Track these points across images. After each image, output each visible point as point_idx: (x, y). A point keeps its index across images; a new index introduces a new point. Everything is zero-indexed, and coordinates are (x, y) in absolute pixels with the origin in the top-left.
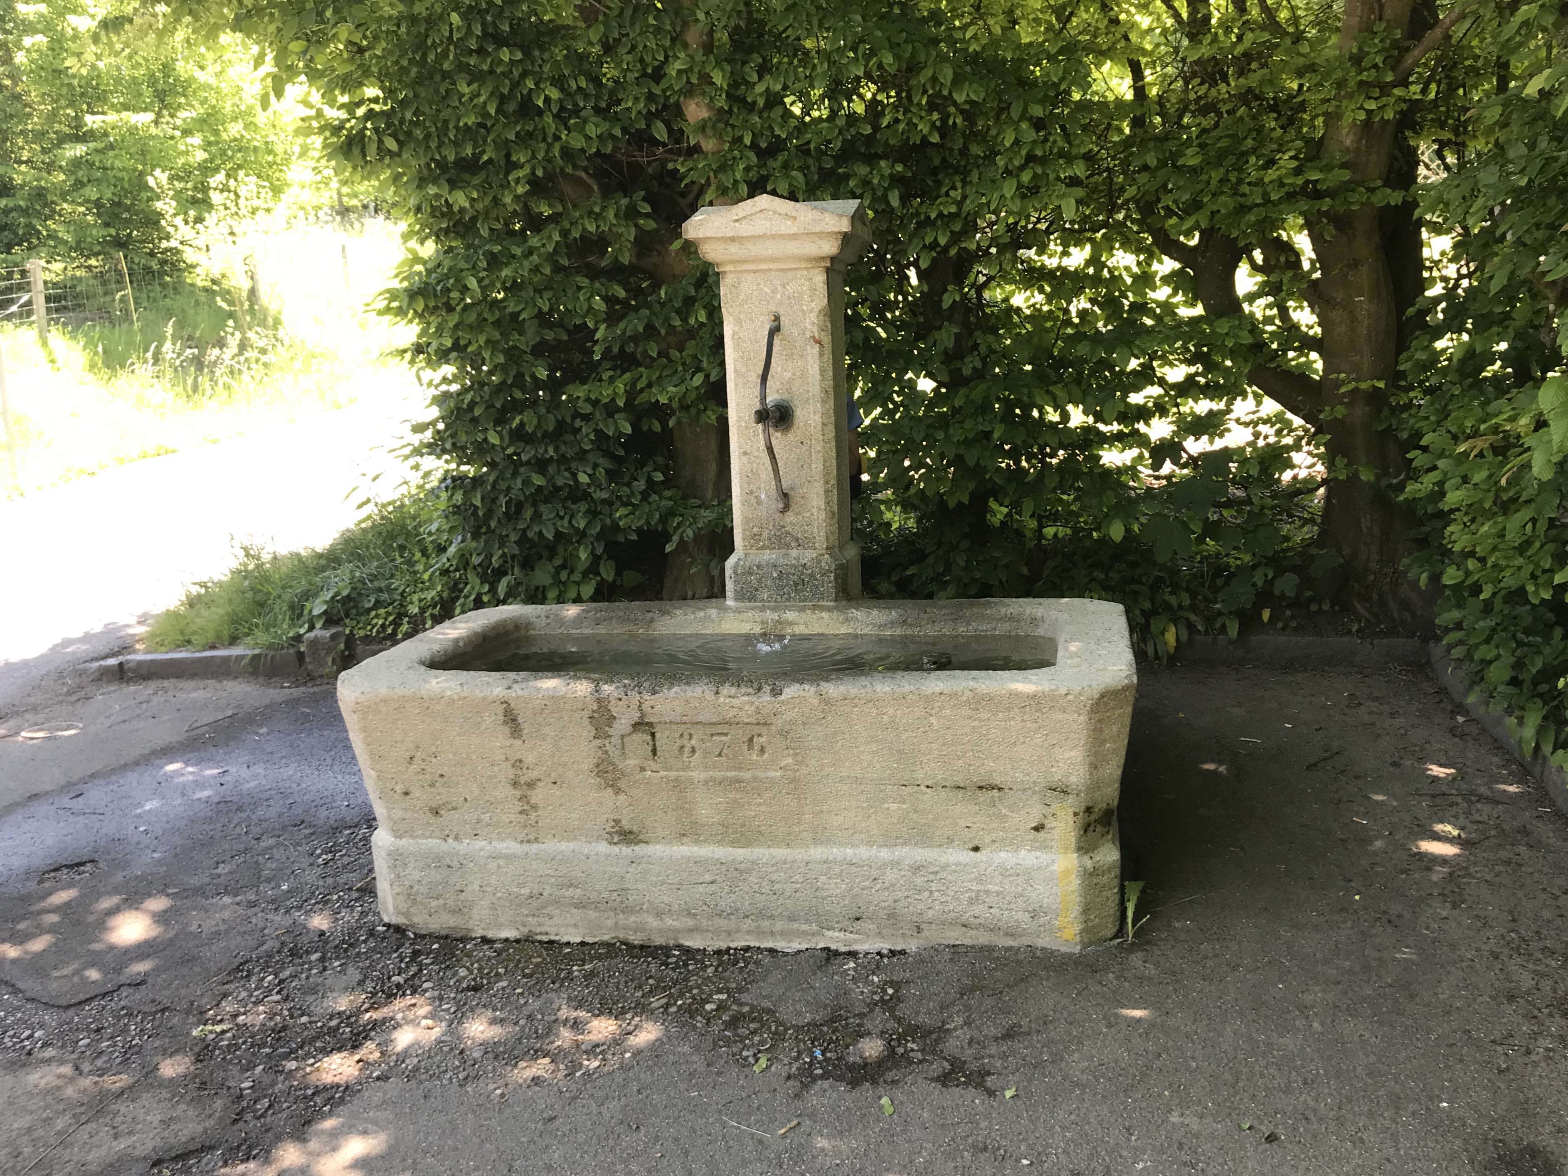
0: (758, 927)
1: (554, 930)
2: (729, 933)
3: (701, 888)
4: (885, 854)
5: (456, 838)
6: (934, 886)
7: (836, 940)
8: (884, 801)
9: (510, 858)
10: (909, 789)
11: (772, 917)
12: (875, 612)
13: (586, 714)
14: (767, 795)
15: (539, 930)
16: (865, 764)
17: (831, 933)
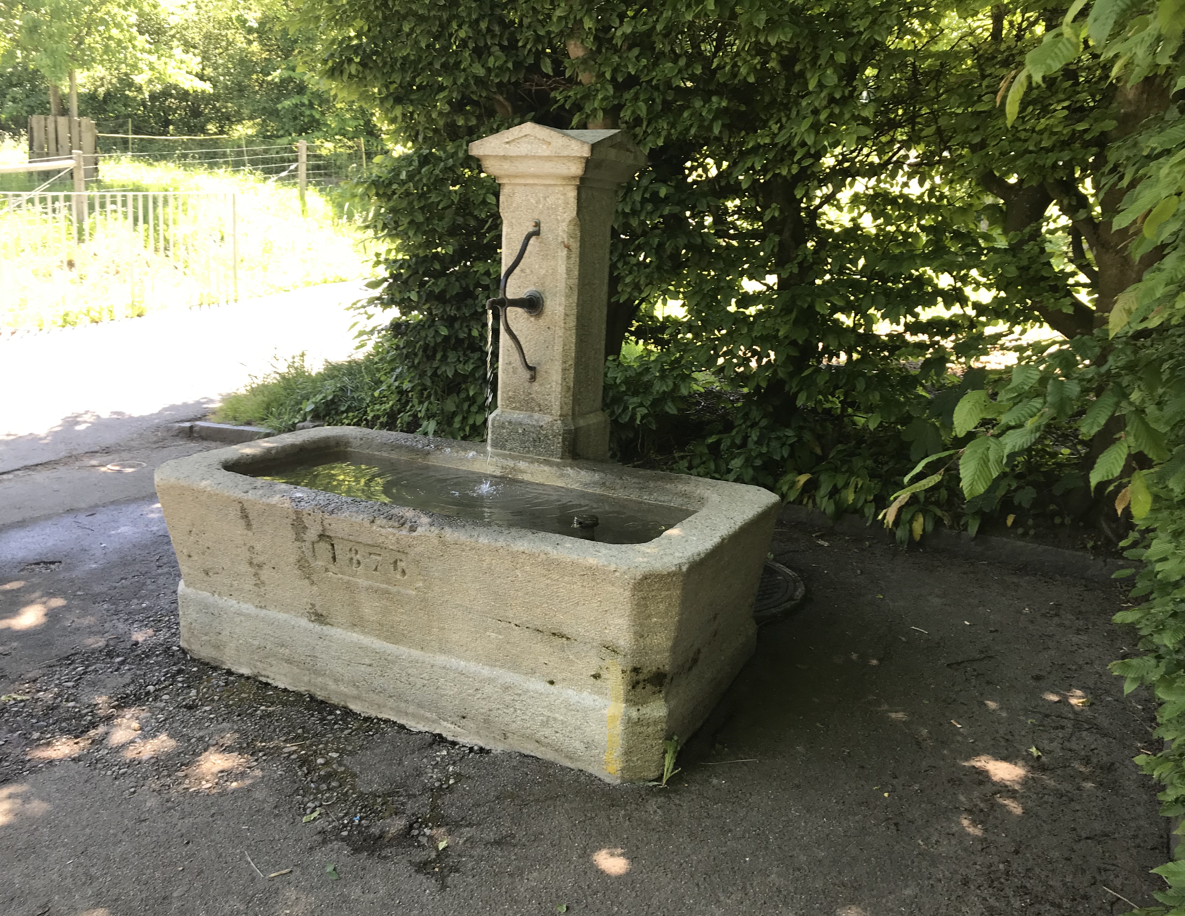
0: (398, 706)
1: (272, 675)
2: (379, 706)
3: (363, 668)
4: (486, 672)
5: (219, 595)
6: (518, 705)
7: (447, 730)
8: (486, 629)
9: (248, 616)
10: (503, 624)
11: (406, 701)
12: (583, 473)
13: (290, 521)
14: (408, 607)
15: (263, 673)
16: (472, 598)
17: (445, 723)
